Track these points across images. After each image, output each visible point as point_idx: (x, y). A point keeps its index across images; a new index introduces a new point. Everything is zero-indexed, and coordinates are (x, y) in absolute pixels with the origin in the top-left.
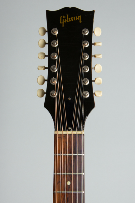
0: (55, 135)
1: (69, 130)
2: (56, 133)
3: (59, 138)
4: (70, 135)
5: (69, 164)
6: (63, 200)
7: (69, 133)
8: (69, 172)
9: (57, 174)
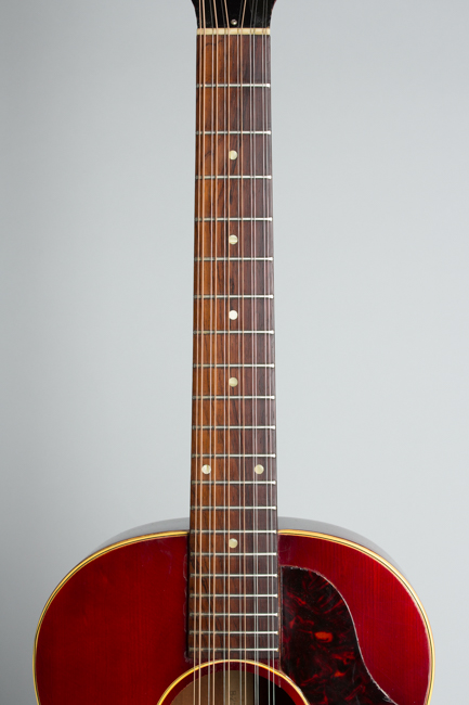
0: (198, 36)
1: (232, 26)
2: (201, 32)
3: (209, 44)
4: (234, 37)
5: (234, 109)
6: (219, 196)
7: (233, 31)
8: (234, 128)
9: (205, 133)
